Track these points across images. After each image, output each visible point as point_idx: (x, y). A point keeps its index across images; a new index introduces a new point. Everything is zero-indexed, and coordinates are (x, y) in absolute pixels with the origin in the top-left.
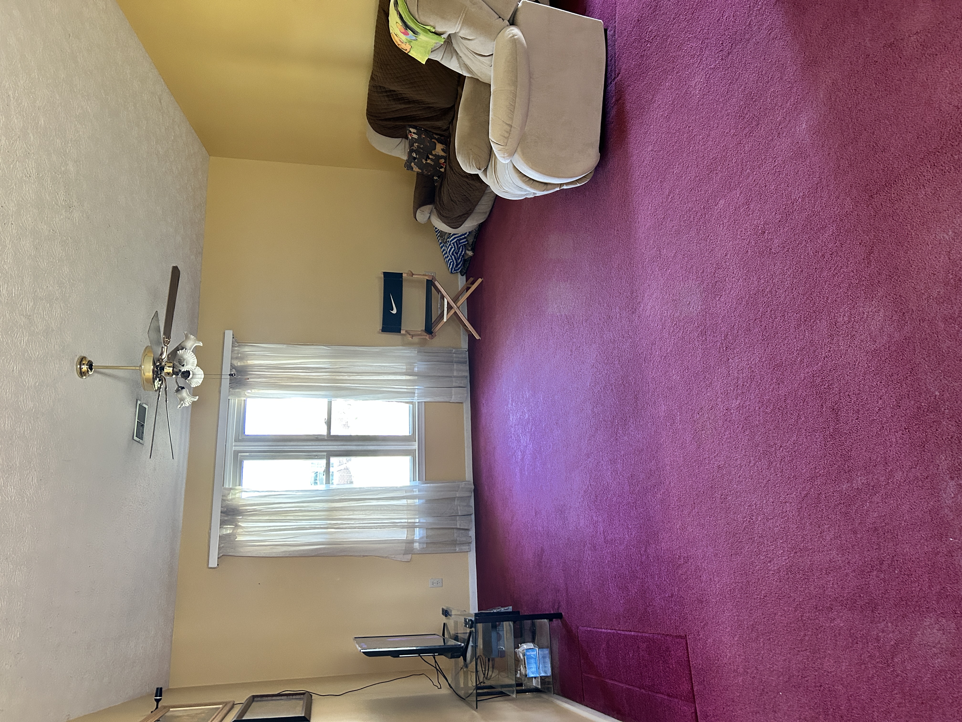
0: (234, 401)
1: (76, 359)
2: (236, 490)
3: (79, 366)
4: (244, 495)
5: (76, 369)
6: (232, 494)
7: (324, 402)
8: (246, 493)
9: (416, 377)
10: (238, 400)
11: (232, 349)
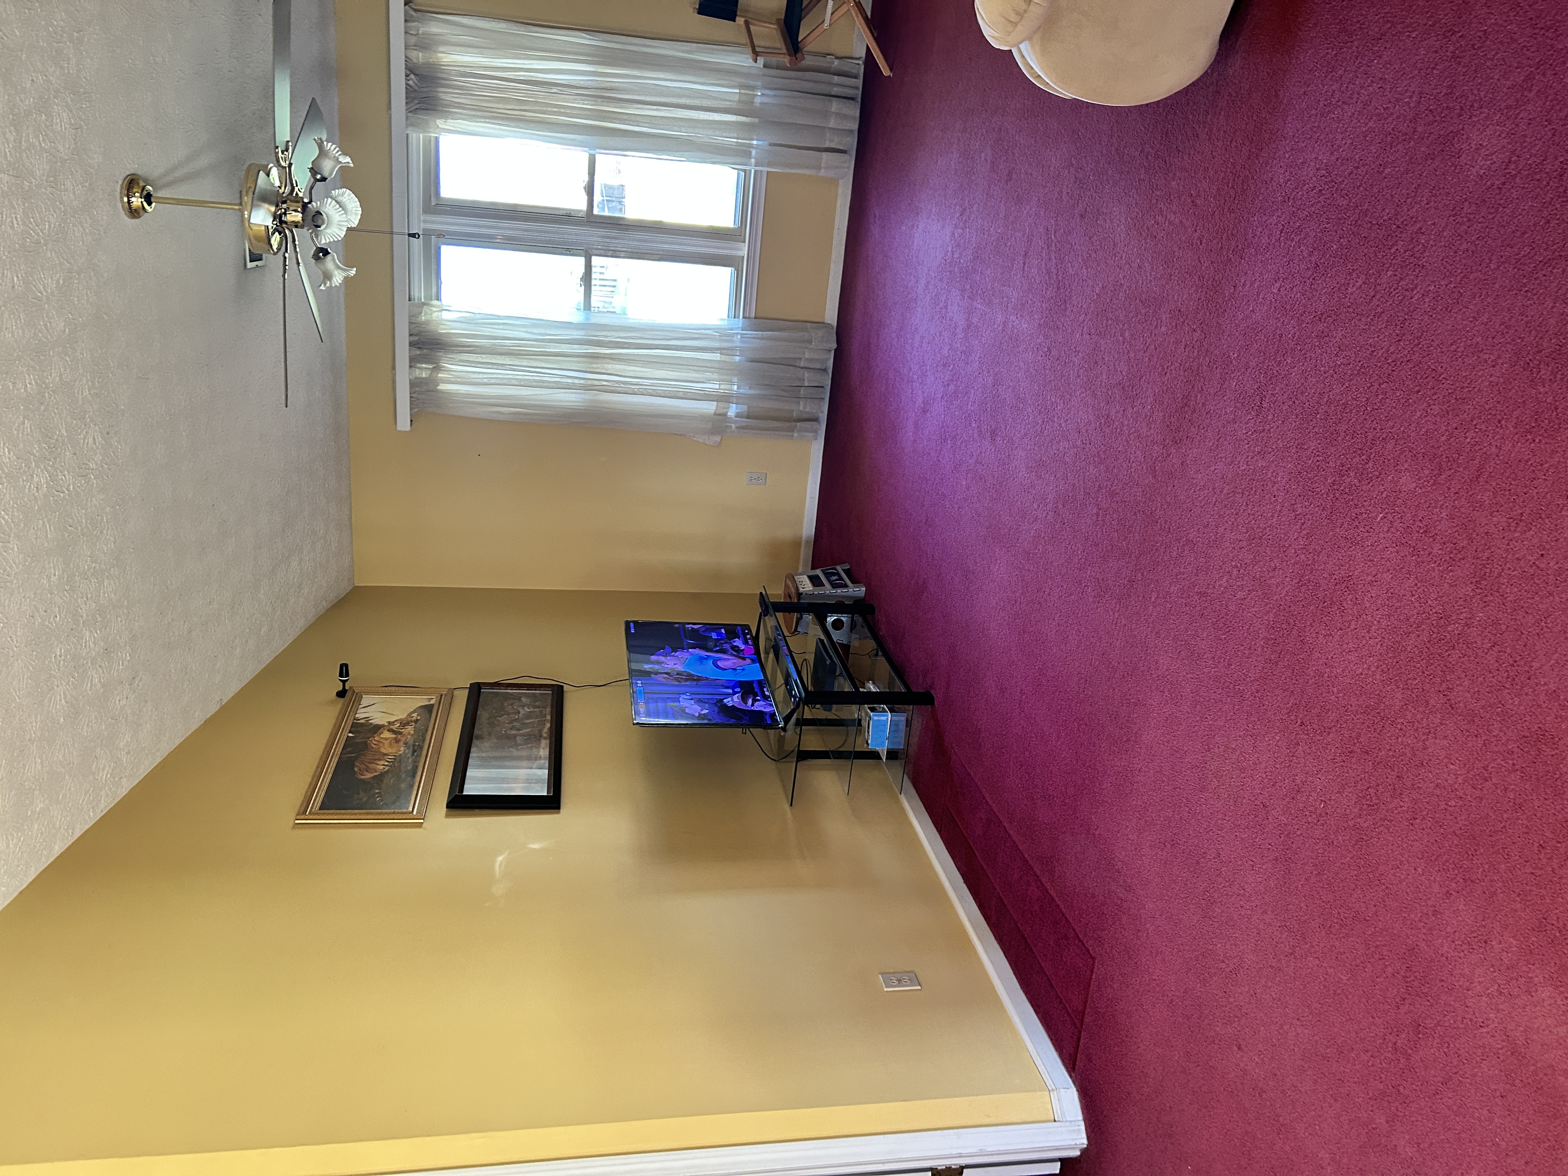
0: (417, 138)
1: (118, 188)
2: (433, 306)
3: (126, 199)
4: (445, 315)
5: (123, 206)
6: (426, 314)
7: (581, 157)
8: (447, 312)
9: (756, 120)
10: (423, 136)
11: (406, 27)
